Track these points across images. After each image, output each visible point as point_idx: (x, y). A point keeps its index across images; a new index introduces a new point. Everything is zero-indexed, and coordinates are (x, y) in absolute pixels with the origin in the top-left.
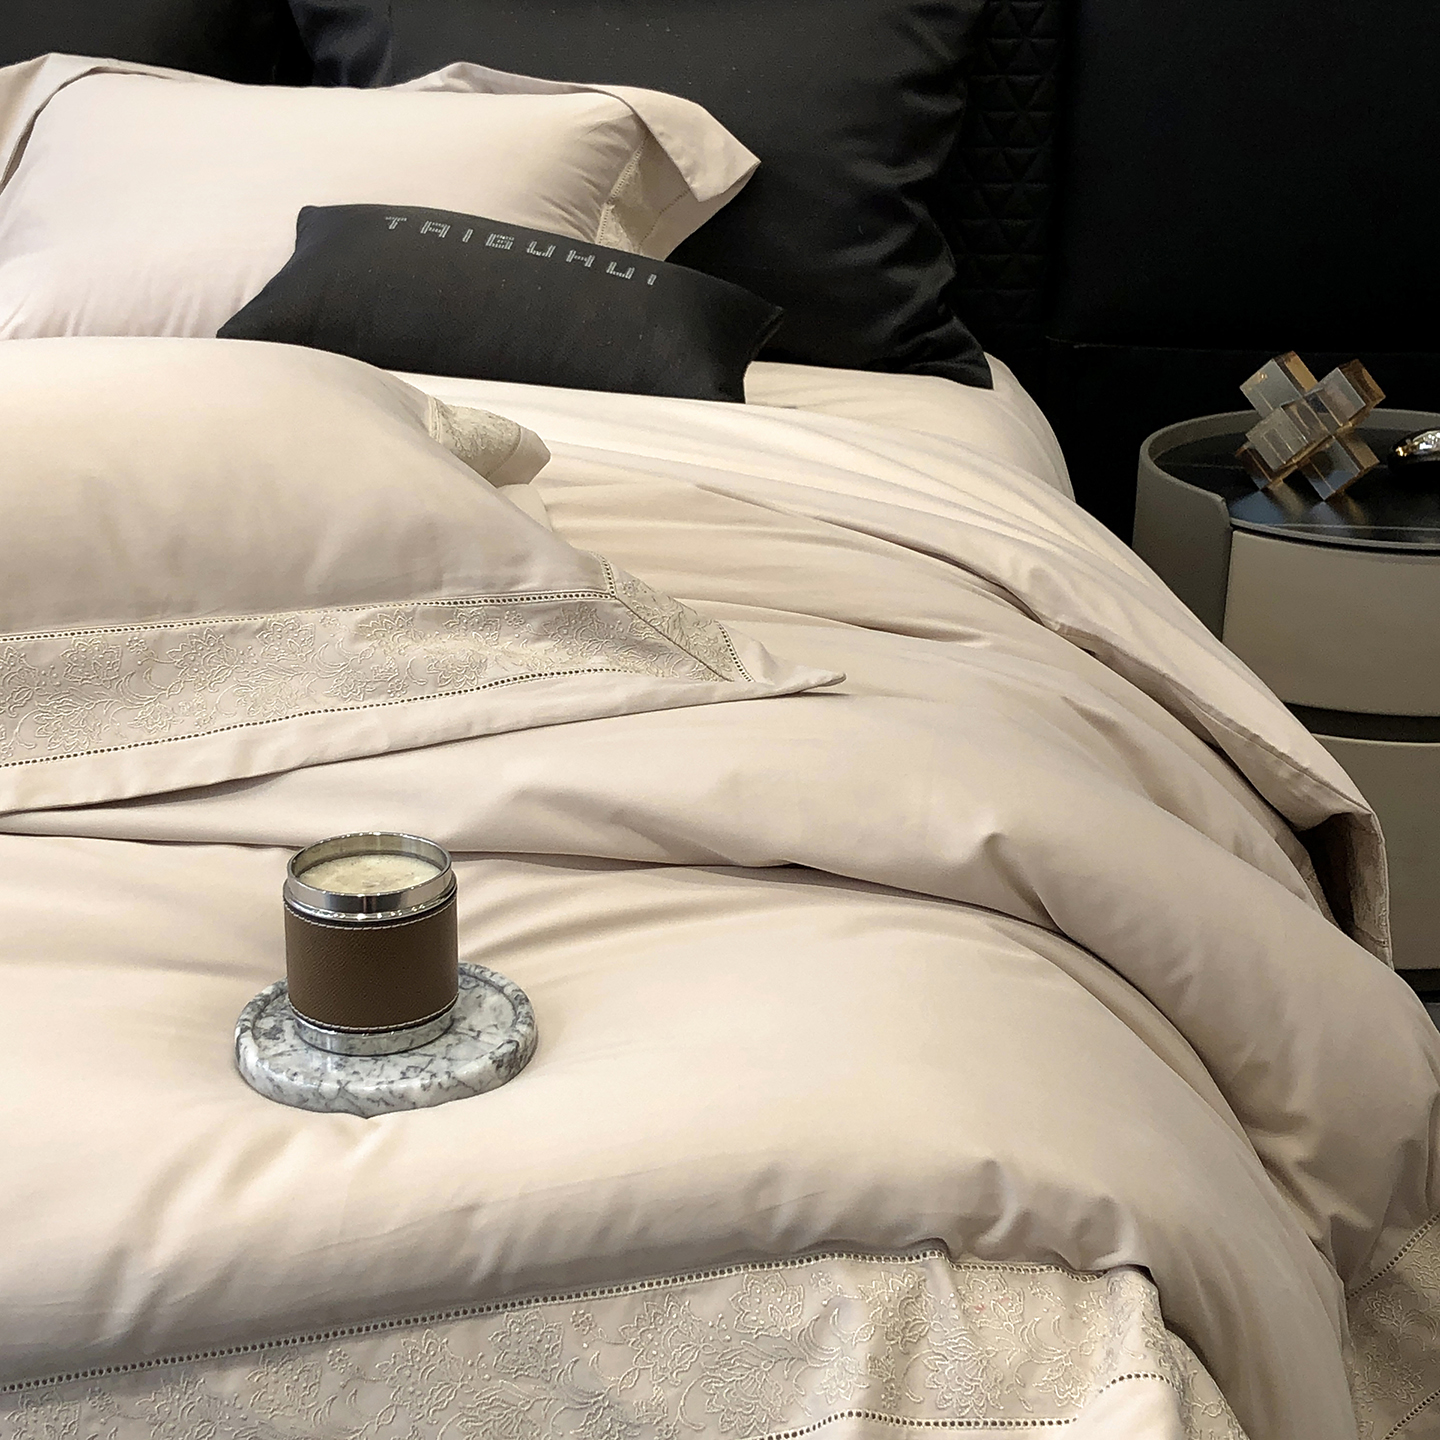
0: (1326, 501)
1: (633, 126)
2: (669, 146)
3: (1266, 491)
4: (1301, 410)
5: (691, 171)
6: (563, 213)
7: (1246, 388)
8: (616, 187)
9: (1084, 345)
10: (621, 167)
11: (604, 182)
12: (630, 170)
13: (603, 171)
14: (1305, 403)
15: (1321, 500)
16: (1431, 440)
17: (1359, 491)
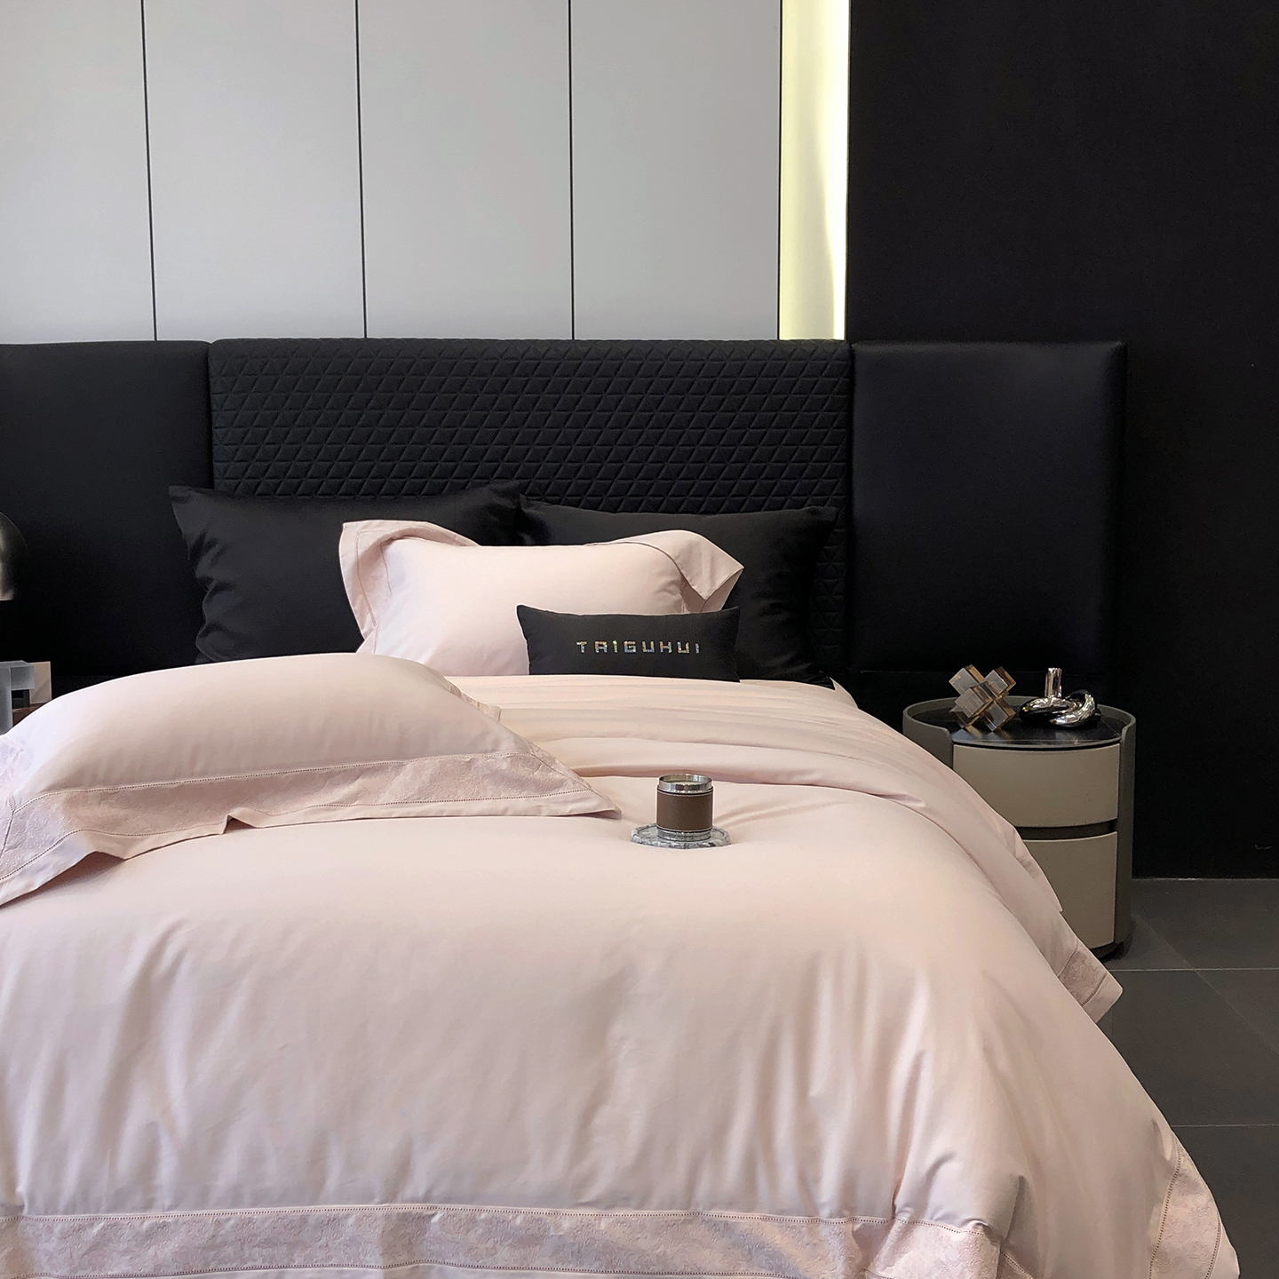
0: (994, 732)
3: (964, 729)
4: (980, 691)
7: (952, 682)
9: (865, 671)
14: (980, 687)
15: (990, 731)
16: (1038, 703)
17: (1008, 727)
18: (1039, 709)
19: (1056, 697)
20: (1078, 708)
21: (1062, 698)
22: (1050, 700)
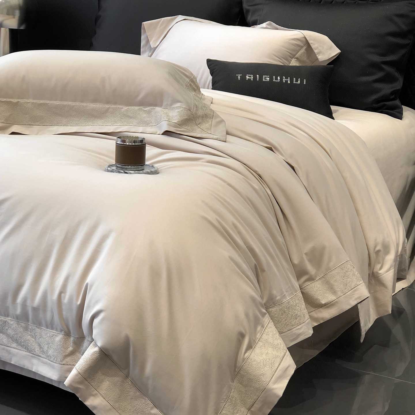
1: (304, 39)
2: (313, 46)
5: (319, 53)
6: (279, 59)
8: (297, 55)
10: (300, 50)
11: (294, 53)
12: (303, 51)
13: (294, 50)
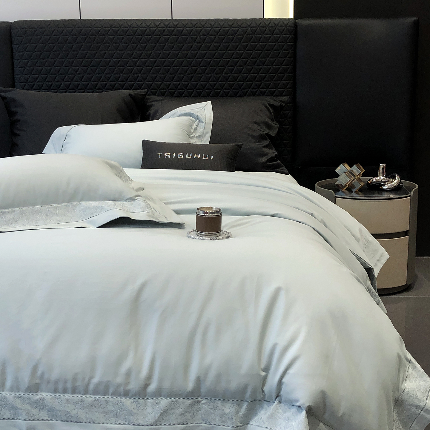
0: (355, 192)
3: (342, 191)
4: (348, 174)
7: (337, 170)
9: (301, 167)
14: (349, 172)
15: (353, 192)
16: (375, 179)
17: (361, 190)
18: (375, 182)
19: (383, 177)
20: (393, 181)
21: (386, 177)
22: (381, 178)
